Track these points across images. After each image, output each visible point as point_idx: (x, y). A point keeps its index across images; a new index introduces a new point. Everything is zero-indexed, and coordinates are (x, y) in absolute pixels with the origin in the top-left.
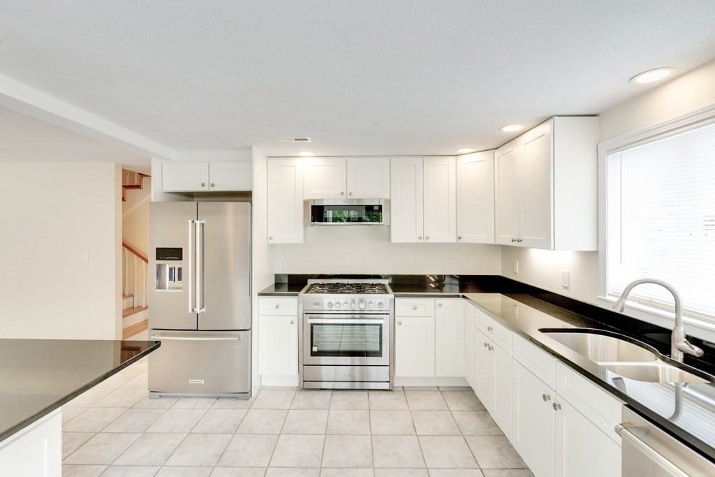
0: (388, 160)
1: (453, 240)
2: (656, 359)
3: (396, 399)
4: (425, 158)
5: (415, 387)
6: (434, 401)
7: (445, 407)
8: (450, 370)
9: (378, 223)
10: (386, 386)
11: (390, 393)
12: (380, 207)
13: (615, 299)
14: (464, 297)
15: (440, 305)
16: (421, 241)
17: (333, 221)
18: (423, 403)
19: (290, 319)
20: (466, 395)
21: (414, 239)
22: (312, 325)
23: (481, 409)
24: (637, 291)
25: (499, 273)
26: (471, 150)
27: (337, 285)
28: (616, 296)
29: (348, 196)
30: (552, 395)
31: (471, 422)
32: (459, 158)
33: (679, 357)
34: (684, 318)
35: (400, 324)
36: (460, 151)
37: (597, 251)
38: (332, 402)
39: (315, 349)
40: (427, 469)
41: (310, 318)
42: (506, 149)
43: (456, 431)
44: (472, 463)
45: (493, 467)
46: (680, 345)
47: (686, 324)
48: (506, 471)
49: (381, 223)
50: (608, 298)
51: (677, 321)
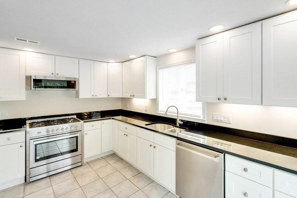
0: (78, 60)
1: (106, 96)
2: (174, 127)
3: (85, 168)
4: (95, 62)
5: (92, 160)
6: (102, 163)
7: (108, 164)
8: (107, 149)
9: (74, 89)
10: (80, 164)
11: (82, 166)
12: (75, 81)
13: (164, 113)
14: (113, 118)
15: (103, 123)
16: (93, 97)
17: (44, 88)
18: (98, 166)
19: (20, 144)
20: (114, 157)
21: (90, 96)
22: (36, 145)
23: (121, 160)
24: (170, 110)
25: (120, 108)
26: (114, 61)
27: (48, 121)
28: (164, 112)
29: (56, 75)
30: (153, 144)
31: (118, 165)
32: (109, 63)
33: (178, 125)
34: (179, 115)
35: (86, 134)
36: (110, 61)
37: (156, 99)
38: (52, 182)
39: (38, 158)
40: (110, 188)
41: (34, 141)
42: (127, 63)
43: (115, 170)
44: (125, 179)
45: (131, 177)
46: (178, 122)
47: (180, 116)
48: (136, 176)
49: (75, 89)
50: (159, 112)
51: (178, 116)
